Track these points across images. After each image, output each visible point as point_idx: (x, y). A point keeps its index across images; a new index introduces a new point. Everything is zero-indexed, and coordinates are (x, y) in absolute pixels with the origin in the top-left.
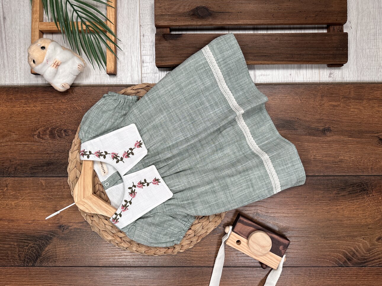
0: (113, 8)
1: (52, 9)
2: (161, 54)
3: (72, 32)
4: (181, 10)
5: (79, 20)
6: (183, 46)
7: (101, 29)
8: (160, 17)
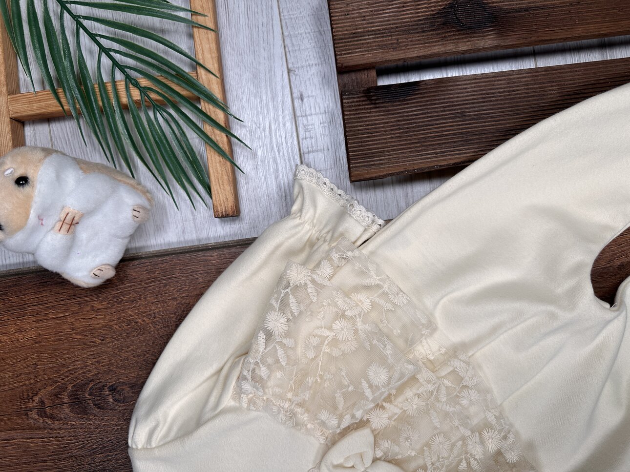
0: (209, 31)
1: (39, 55)
2: (365, 146)
3: (102, 111)
4: (408, 16)
5: (119, 76)
6: (424, 118)
7: (184, 93)
8: (351, 41)
